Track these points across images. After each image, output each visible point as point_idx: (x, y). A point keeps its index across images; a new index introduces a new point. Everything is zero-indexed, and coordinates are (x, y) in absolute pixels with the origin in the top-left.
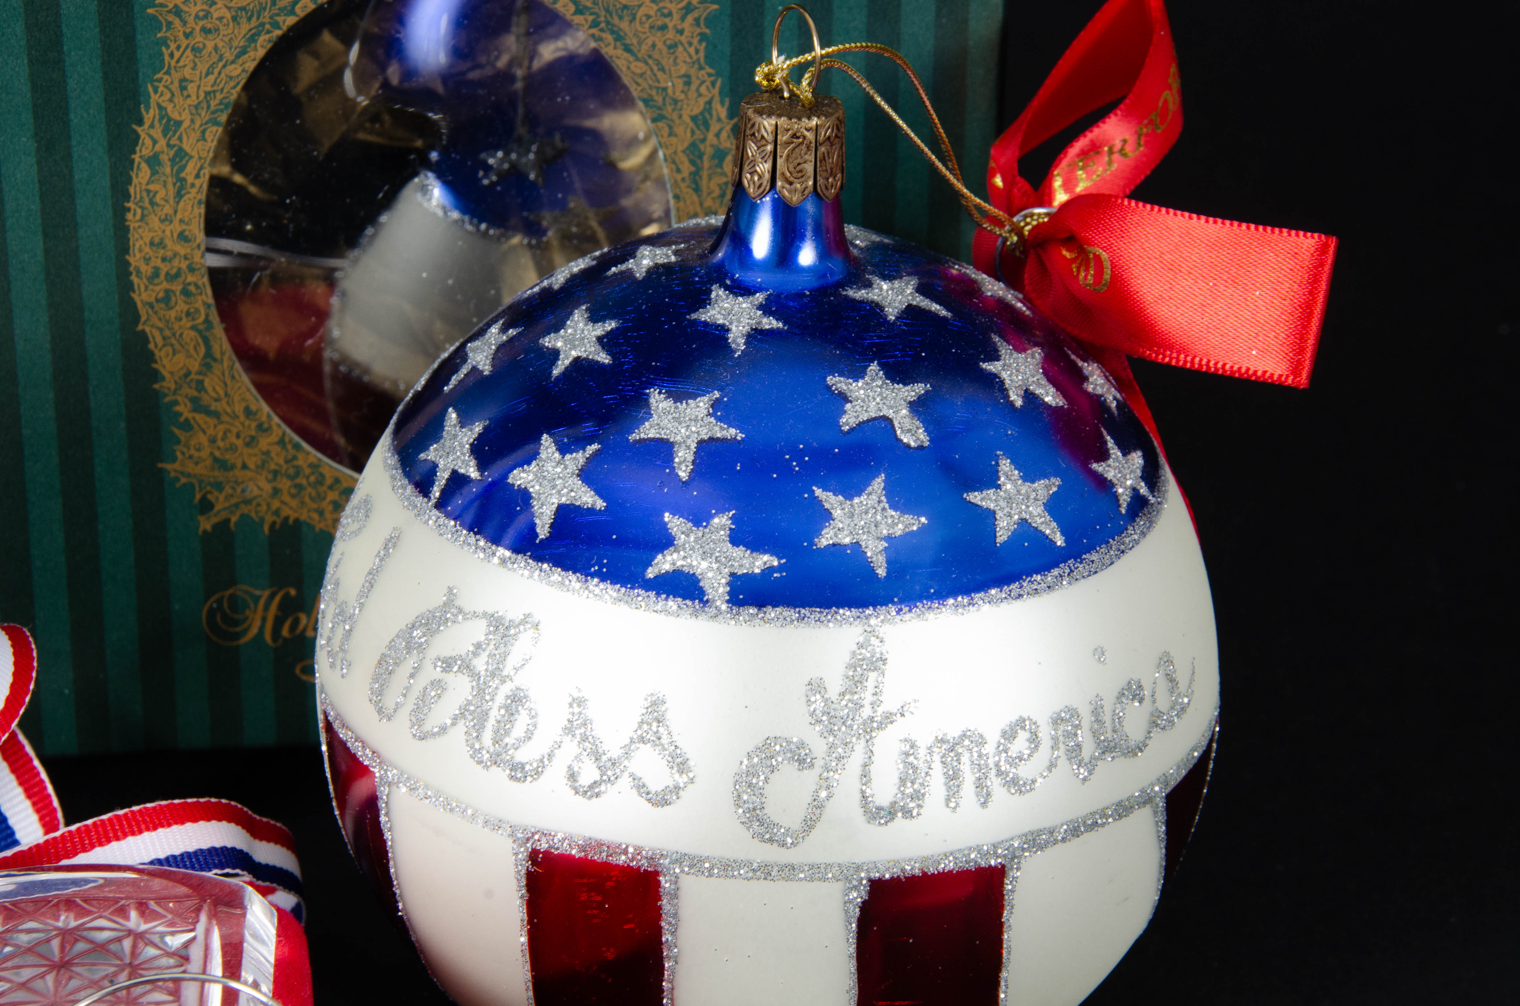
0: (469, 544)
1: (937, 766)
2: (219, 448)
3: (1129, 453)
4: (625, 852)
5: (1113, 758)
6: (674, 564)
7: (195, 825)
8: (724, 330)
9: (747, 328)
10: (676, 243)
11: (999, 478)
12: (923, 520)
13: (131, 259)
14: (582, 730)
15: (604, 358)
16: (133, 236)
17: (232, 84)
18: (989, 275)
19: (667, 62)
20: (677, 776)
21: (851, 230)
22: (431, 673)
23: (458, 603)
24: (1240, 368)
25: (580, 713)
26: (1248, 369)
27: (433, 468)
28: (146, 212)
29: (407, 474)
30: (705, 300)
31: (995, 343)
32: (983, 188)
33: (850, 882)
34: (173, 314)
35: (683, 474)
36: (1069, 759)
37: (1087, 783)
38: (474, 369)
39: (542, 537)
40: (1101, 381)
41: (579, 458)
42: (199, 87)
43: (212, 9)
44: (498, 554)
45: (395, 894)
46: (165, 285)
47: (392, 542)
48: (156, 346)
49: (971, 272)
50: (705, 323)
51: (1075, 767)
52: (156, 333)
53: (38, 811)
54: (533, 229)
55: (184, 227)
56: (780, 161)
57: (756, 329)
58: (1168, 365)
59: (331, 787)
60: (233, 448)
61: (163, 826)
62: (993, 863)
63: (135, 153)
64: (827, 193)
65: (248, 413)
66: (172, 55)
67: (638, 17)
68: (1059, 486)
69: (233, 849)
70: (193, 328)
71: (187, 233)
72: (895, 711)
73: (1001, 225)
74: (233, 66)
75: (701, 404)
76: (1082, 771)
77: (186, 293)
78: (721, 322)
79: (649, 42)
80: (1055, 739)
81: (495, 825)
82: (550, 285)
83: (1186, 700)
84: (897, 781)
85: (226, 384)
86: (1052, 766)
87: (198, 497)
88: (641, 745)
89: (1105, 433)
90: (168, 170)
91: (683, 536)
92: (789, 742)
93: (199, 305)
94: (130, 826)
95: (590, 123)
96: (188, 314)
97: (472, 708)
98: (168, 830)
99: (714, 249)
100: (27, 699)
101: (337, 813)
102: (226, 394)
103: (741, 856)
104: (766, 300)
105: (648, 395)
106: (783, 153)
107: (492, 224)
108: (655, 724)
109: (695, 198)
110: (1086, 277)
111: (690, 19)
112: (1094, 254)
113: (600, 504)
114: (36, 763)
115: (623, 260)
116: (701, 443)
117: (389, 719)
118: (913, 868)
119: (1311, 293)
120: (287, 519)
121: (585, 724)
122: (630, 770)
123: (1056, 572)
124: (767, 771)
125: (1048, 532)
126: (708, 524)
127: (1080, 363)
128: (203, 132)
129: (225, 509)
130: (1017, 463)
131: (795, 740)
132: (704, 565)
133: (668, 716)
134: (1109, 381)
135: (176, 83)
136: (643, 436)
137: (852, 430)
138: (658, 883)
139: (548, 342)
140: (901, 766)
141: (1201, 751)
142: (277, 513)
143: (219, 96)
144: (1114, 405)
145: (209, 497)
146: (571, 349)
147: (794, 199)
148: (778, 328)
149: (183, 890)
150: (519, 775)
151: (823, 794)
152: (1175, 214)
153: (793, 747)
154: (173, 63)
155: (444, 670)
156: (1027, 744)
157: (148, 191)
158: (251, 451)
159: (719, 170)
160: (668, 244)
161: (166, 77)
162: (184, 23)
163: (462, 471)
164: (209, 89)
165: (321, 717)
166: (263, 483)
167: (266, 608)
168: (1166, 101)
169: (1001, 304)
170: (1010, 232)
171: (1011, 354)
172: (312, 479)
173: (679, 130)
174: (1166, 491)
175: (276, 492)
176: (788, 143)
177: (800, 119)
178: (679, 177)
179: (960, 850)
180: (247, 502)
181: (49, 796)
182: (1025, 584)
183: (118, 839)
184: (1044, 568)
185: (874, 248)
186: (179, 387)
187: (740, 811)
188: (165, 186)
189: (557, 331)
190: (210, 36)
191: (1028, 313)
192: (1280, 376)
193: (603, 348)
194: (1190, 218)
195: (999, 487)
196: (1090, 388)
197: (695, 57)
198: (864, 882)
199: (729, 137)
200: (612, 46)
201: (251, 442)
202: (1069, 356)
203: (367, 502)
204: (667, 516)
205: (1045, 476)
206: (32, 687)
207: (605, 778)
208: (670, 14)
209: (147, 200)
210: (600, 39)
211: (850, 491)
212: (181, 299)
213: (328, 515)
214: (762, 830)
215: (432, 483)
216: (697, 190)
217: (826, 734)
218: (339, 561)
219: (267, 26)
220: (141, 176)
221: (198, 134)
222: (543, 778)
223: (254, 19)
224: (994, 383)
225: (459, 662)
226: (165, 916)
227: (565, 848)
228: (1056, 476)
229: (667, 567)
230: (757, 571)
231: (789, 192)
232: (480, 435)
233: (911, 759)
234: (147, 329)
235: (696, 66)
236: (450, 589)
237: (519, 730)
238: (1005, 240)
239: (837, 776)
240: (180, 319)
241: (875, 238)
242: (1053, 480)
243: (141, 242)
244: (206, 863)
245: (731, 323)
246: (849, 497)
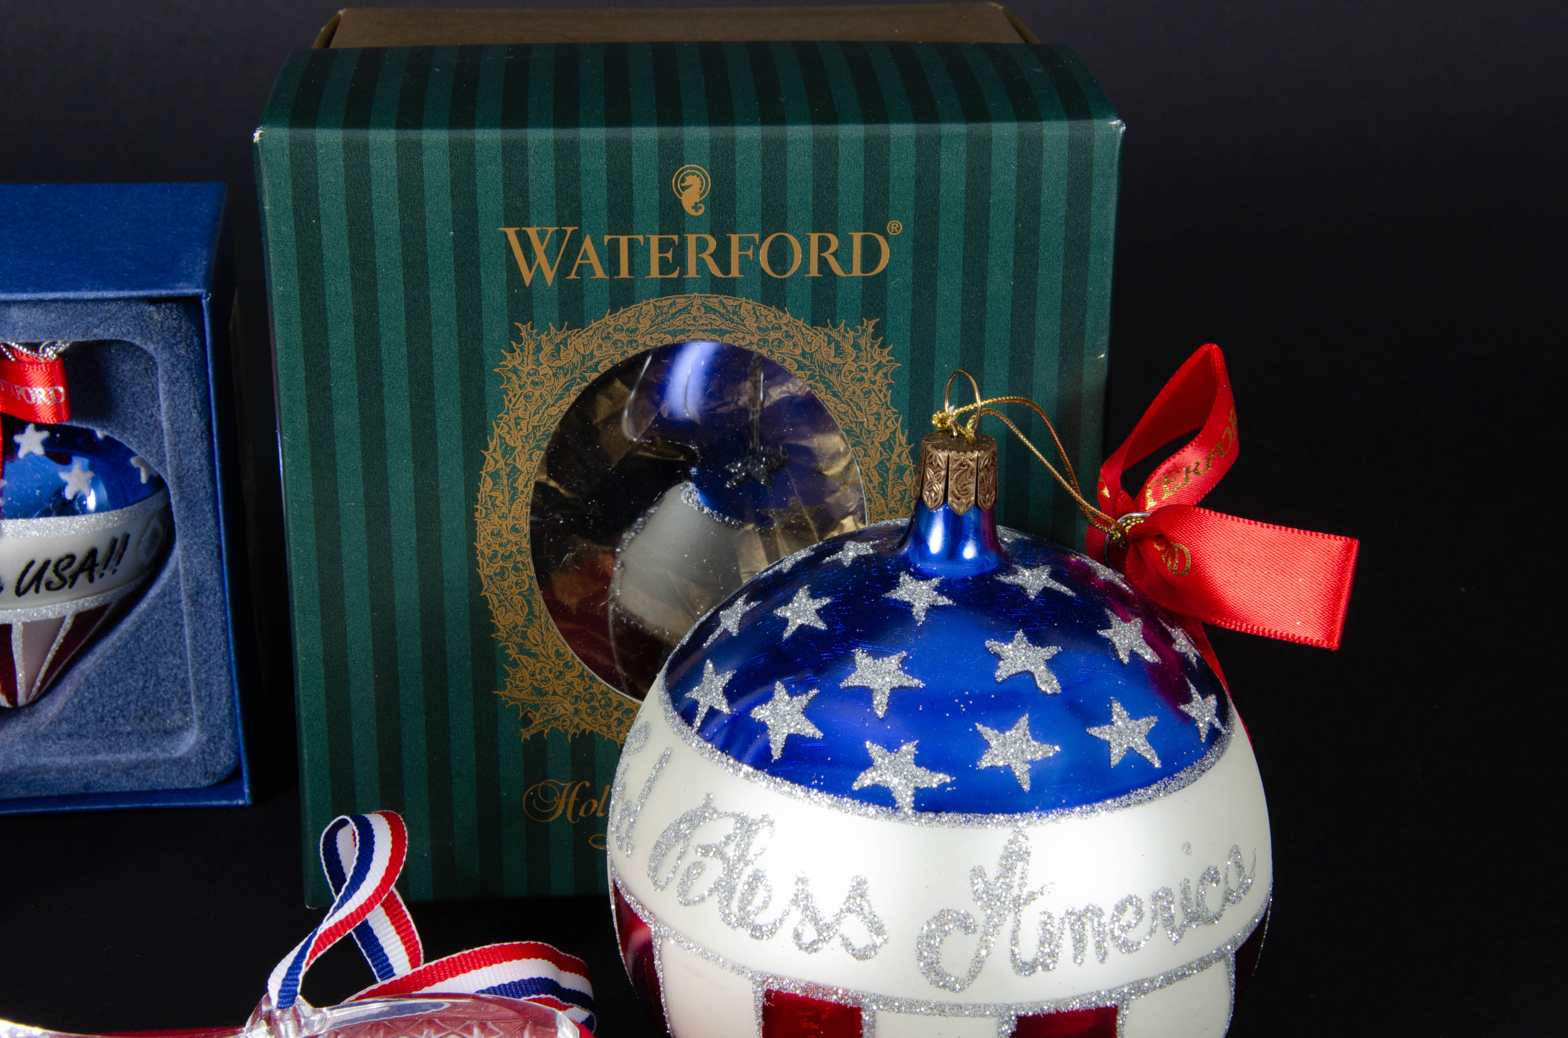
0: (722, 762)
1: (1068, 933)
2: (537, 680)
3: (1206, 697)
4: (836, 993)
5: (1197, 925)
6: (873, 780)
7: (519, 961)
8: (909, 606)
9: (927, 605)
10: (873, 539)
11: (1112, 717)
12: (1057, 748)
13: (477, 545)
14: (805, 902)
15: (821, 626)
16: (479, 529)
17: (552, 421)
18: (1102, 563)
19: (863, 404)
20: (875, 937)
21: (1001, 529)
22: (693, 856)
23: (714, 805)
24: (1287, 635)
25: (803, 890)
26: (1294, 635)
27: (695, 704)
28: (489, 512)
29: (676, 708)
30: (895, 584)
31: (1107, 616)
32: (1093, 496)
33: (1003, 1018)
34: (506, 584)
35: (880, 713)
36: (1165, 927)
37: (1178, 944)
38: (725, 630)
39: (776, 758)
40: (1185, 642)
41: (803, 700)
42: (528, 423)
43: (539, 369)
44: (743, 770)
45: (664, 1017)
46: (501, 563)
47: (665, 759)
48: (494, 607)
49: (1088, 561)
50: (896, 600)
51: (1169, 932)
52: (494, 598)
53: (405, 943)
54: (763, 522)
55: (516, 522)
56: (950, 483)
57: (933, 606)
58: (1234, 630)
59: (618, 936)
60: (546, 680)
61: (496, 963)
62: (1108, 1004)
63: (482, 469)
64: (985, 506)
65: (558, 654)
66: (510, 401)
67: (843, 372)
68: (1156, 723)
69: (546, 979)
70: (520, 594)
71: (517, 526)
72: (1036, 891)
73: (1109, 525)
74: (553, 408)
75: (893, 661)
76: (1174, 935)
77: (516, 569)
78: (907, 600)
79: (851, 390)
80: (1154, 912)
81: (741, 970)
82: (781, 569)
83: (1250, 881)
84: (1038, 943)
85: (542, 634)
86: (1152, 931)
87: (521, 715)
88: (848, 914)
89: (1189, 682)
90: (505, 482)
91: (880, 759)
92: (958, 914)
93: (525, 577)
94: (473, 963)
95: (803, 443)
96: (517, 584)
97: (724, 884)
98: (500, 965)
99: (901, 544)
100: (401, 869)
101: (621, 954)
102: (543, 641)
103: (922, 997)
104: (940, 583)
105: (854, 653)
106: (953, 477)
107: (732, 517)
108: (859, 899)
109: (883, 501)
110: (1172, 565)
111: (880, 373)
112: (1179, 549)
113: (819, 735)
114: (404, 908)
115: (835, 552)
116: (893, 690)
117: (662, 889)
118: (1048, 1008)
119: (1340, 580)
120: (584, 730)
121: (807, 897)
122: (840, 932)
123: (1154, 787)
124: (942, 934)
125: (1148, 757)
126: (898, 749)
127: (1169, 629)
128: (531, 455)
129: (540, 723)
130: (1125, 706)
131: (962, 912)
132: (896, 781)
133: (869, 892)
134: (1189, 641)
135: (513, 421)
136: (850, 684)
137: (1004, 680)
138: (860, 1017)
139: (780, 612)
140: (1041, 932)
141: (1260, 918)
142: (577, 726)
143: (542, 429)
144: (1195, 660)
145: (529, 715)
146: (797, 618)
147: (961, 510)
148: (949, 605)
149: (511, 1013)
150: (758, 934)
151: (984, 952)
152: (1238, 521)
153: (961, 917)
154: (511, 406)
155: (703, 855)
156: (1134, 915)
157: (491, 497)
158: (559, 682)
159: (900, 481)
160: (867, 540)
161: (506, 416)
162: (520, 378)
163: (717, 707)
164: (535, 424)
165: (611, 884)
166: (568, 705)
167: (569, 796)
168: (1227, 435)
169: (1109, 584)
170: (1115, 530)
171: (1120, 624)
172: (603, 702)
173: (872, 453)
174: (1234, 724)
175: (577, 711)
176: (957, 470)
177: (965, 452)
178: (871, 486)
179: (1084, 995)
180: (557, 719)
181: (413, 932)
182: (1132, 796)
183: (464, 972)
184: (1146, 784)
185: (1018, 543)
186: (509, 636)
187: (922, 964)
188: (503, 493)
189: (786, 604)
190: (537, 388)
191: (1130, 592)
192: (1318, 641)
193: (821, 618)
194: (1250, 524)
195: (1112, 723)
196: (1177, 648)
197: (884, 401)
198: (1013, 1018)
199: (907, 457)
200: (824, 393)
201: (560, 676)
202: (1161, 624)
203: (646, 726)
204: (868, 744)
205: (1146, 715)
206: (404, 859)
207: (821, 938)
208: (866, 370)
209: (490, 503)
210: (816, 388)
211: (1003, 726)
212: (512, 573)
213: (614, 729)
214: (938, 978)
215: (695, 716)
216: (884, 495)
217: (985, 908)
218: (625, 770)
219: (578, 380)
220: (486, 486)
221: (527, 456)
222: (775, 936)
223: (569, 375)
224: (1107, 645)
225: (714, 849)
226: (497, 1033)
227: (790, 989)
228: (1154, 715)
229: (867, 782)
230: (935, 786)
231: (957, 505)
232: (730, 681)
233: (1049, 926)
234: (488, 595)
235: (884, 407)
236: (708, 795)
237: (758, 901)
238: (1112, 536)
239: (993, 939)
240: (512, 588)
241: (1018, 536)
242: (1152, 718)
243: (485, 533)
244: (527, 990)
245: (915, 601)
246: (1002, 731)
